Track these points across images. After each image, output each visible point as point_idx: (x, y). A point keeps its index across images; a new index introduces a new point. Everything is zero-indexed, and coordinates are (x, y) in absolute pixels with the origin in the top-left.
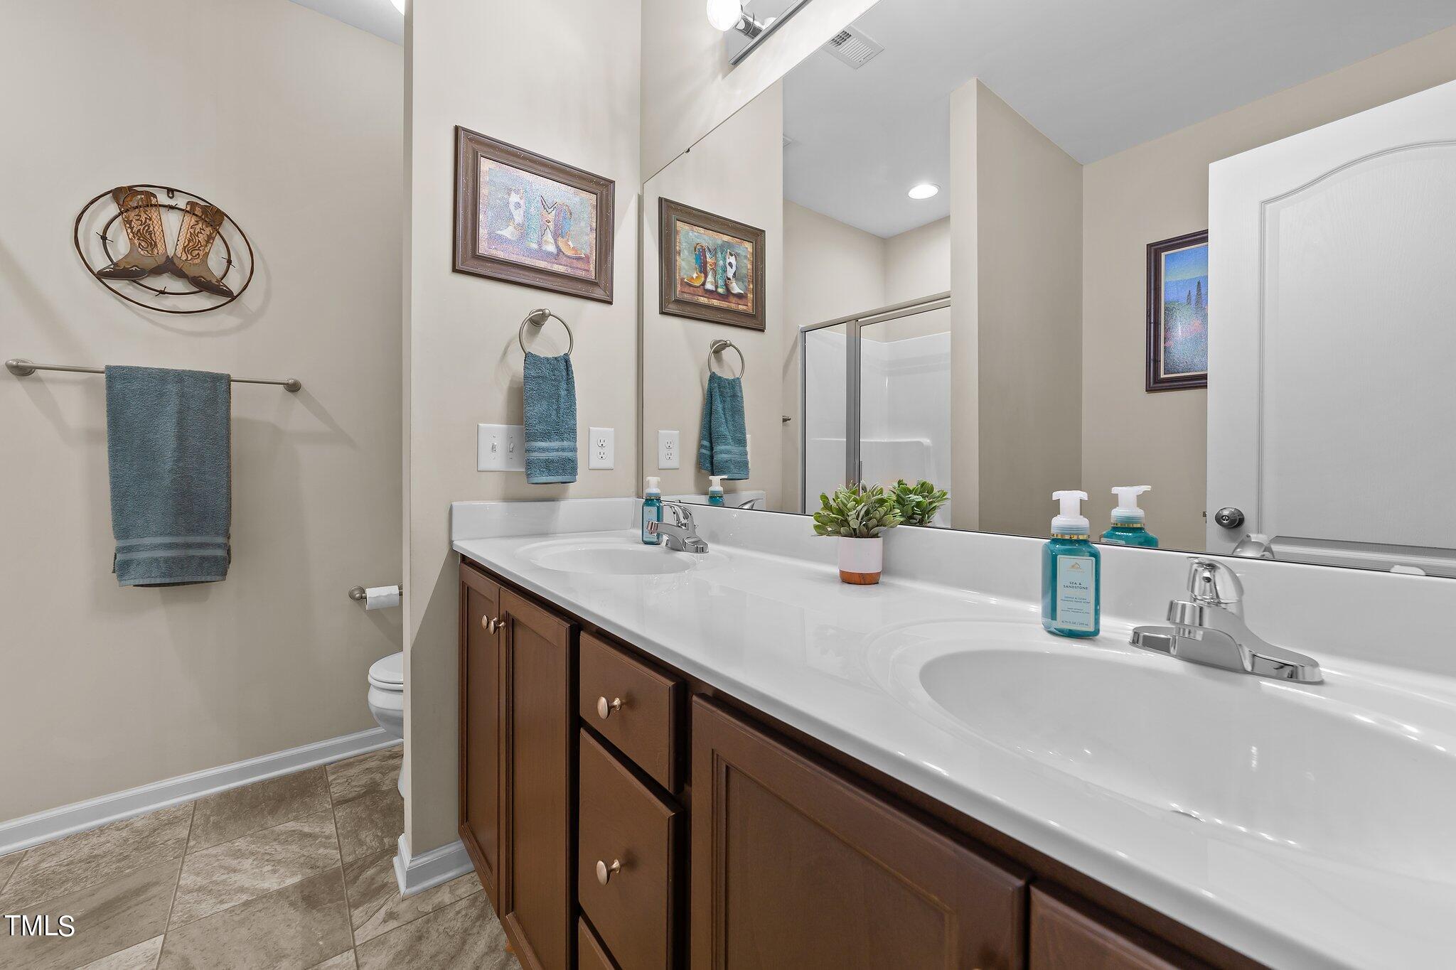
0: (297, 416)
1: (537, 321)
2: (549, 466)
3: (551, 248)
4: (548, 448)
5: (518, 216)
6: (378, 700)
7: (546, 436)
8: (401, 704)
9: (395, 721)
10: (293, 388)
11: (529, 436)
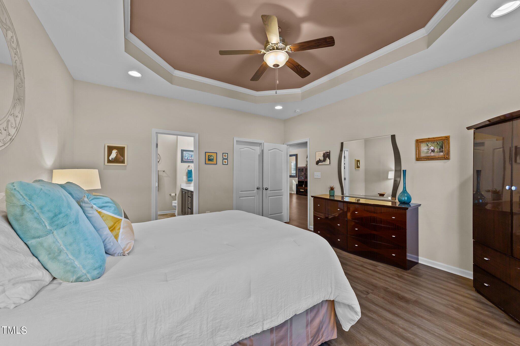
0: (164, 174)
1: (189, 166)
2: (190, 180)
3: (190, 159)
4: (190, 179)
5: (187, 156)
6: (173, 204)
7: (190, 178)
8: (176, 204)
9: (176, 207)
10: (164, 171)
11: (188, 178)
